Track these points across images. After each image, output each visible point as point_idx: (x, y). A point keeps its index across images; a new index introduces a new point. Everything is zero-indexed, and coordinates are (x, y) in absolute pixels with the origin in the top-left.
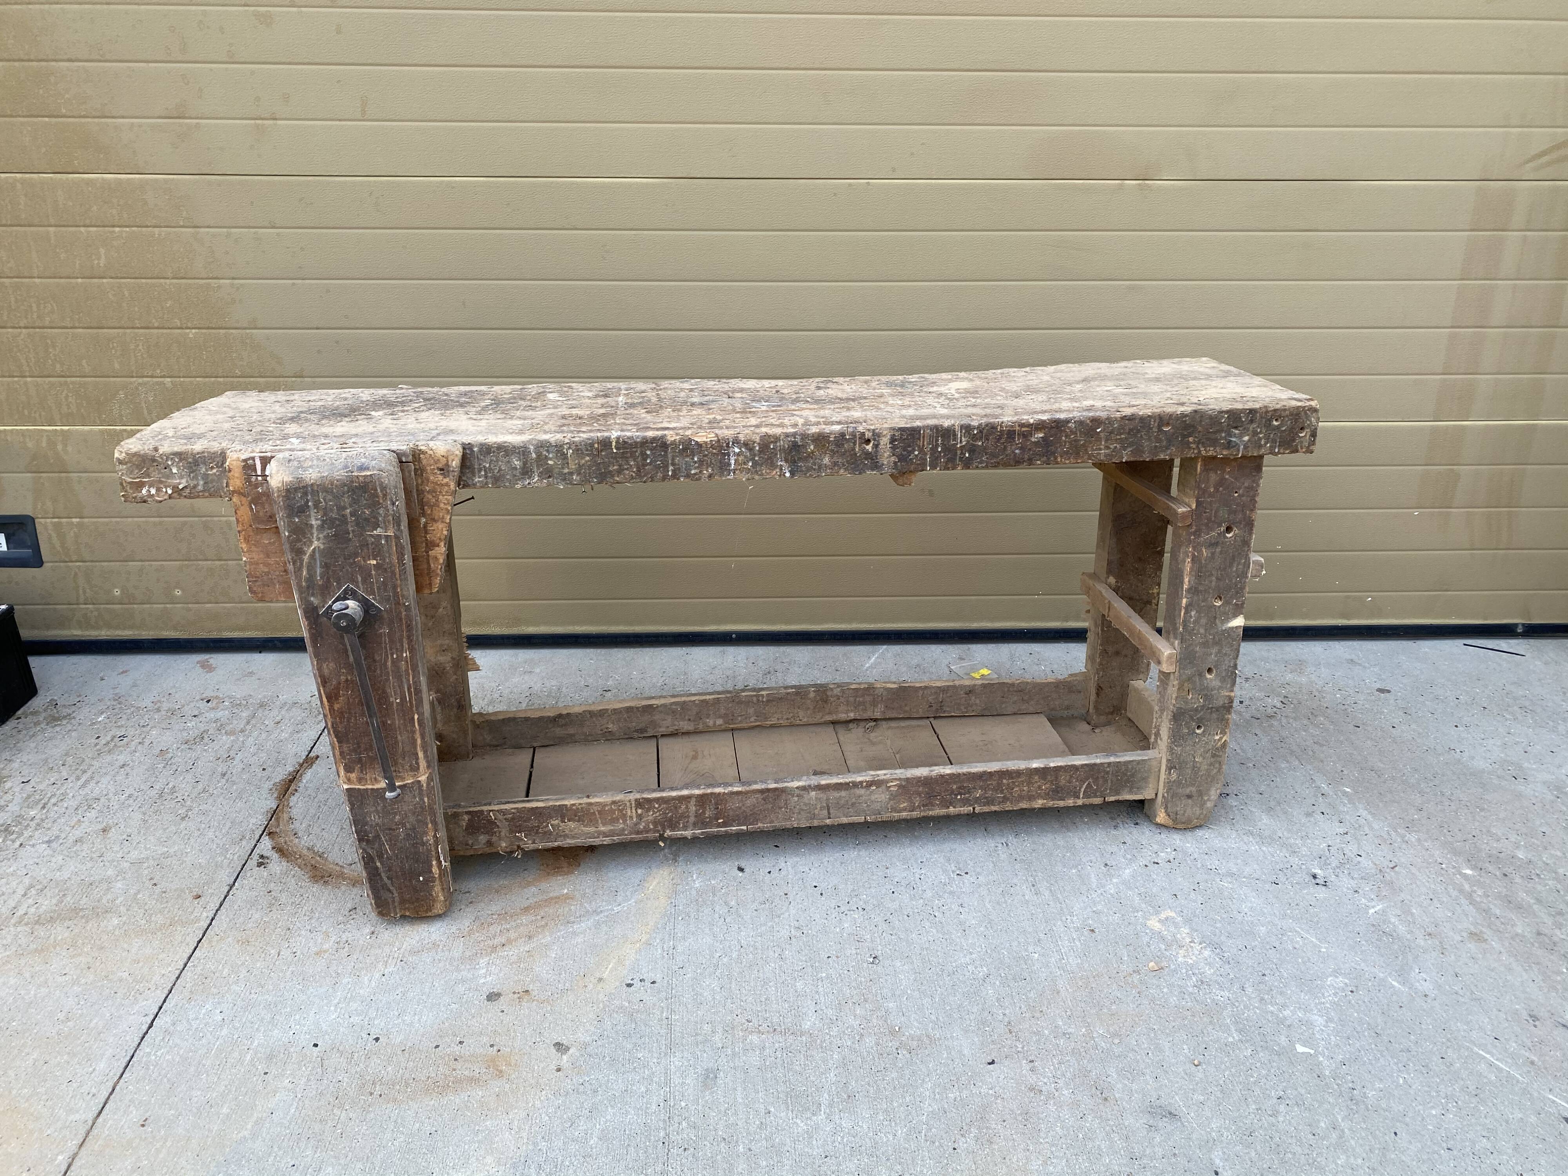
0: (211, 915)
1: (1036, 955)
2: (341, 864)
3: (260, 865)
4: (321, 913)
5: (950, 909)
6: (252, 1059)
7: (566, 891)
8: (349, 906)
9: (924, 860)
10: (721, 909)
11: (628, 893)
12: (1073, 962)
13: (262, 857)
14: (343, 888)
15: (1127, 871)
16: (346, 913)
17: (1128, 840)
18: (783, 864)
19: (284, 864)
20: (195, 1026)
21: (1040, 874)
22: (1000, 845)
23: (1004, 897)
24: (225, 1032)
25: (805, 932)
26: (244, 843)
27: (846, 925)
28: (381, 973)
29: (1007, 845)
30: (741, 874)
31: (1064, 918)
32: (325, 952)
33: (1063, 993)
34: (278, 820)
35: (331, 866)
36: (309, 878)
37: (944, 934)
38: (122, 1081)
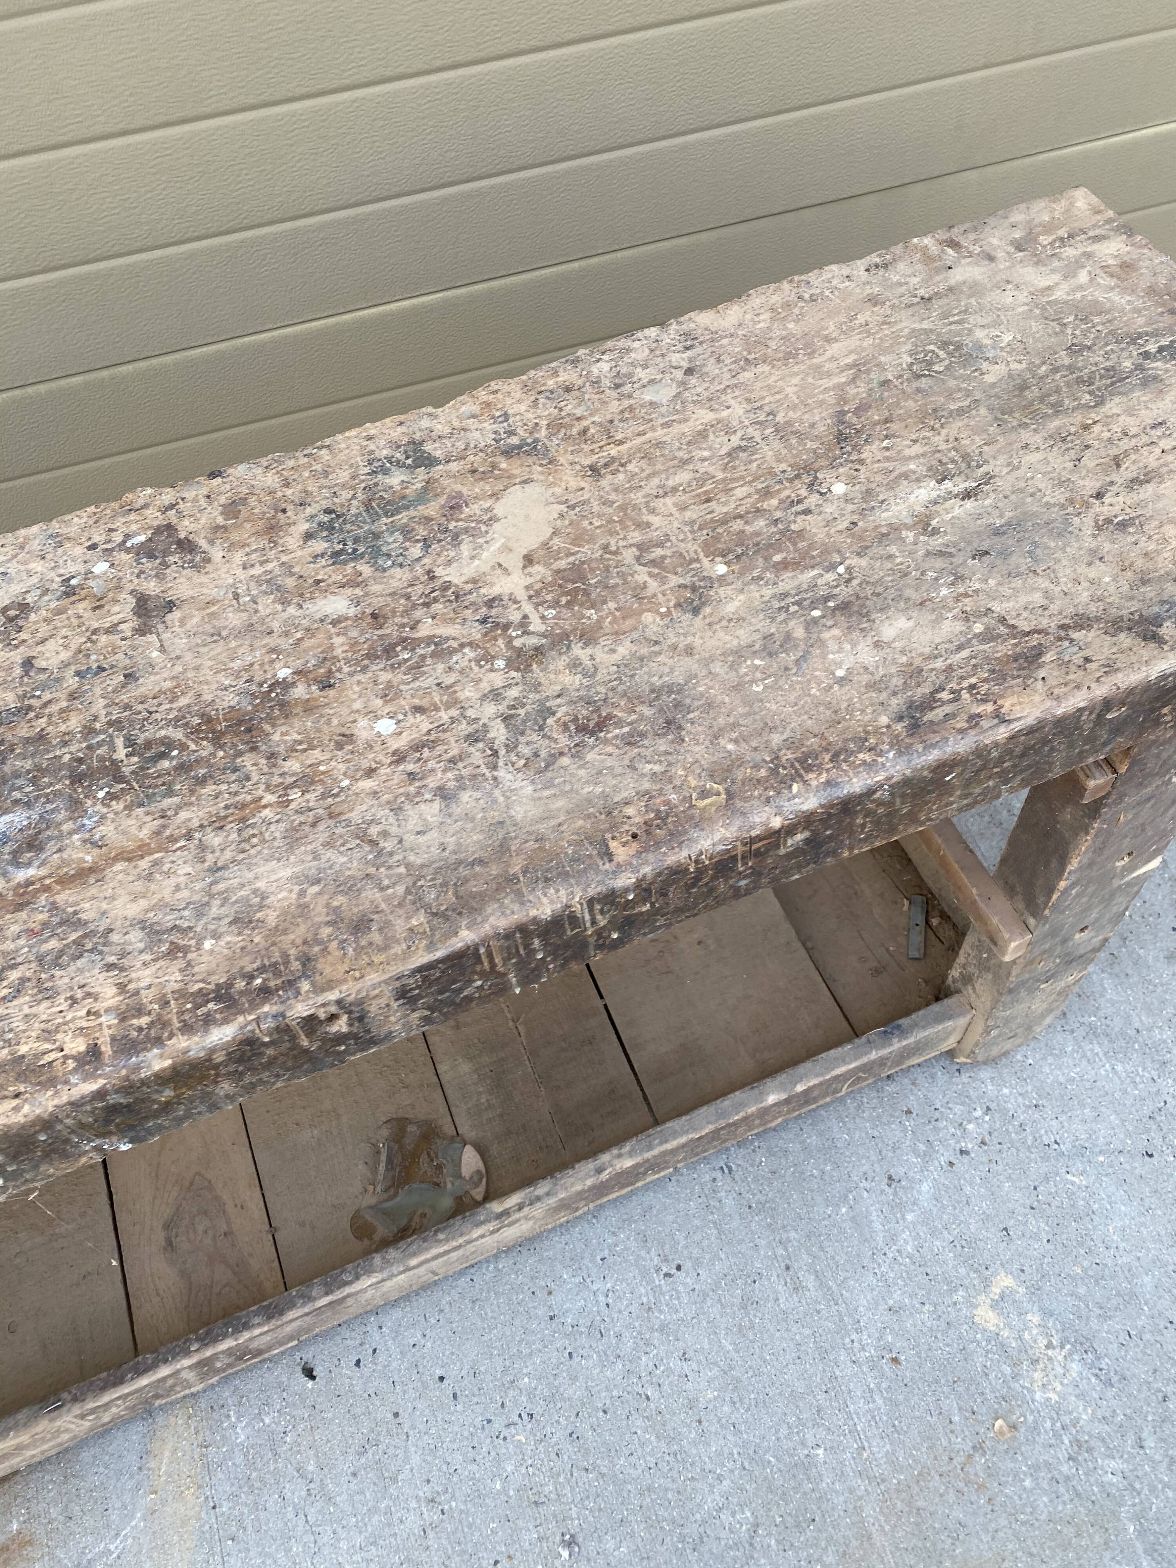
1: (820, 1452)
5: (669, 1371)
7: (15, 1526)
9: (606, 1253)
10: (296, 1491)
11: (127, 1498)
12: (879, 1449)
15: (925, 1187)
17: (912, 1102)
18: (376, 1336)
21: (793, 1235)
22: (718, 1174)
23: (747, 1314)
25: (446, 1507)
27: (510, 1468)
29: (730, 1170)
30: (310, 1384)
31: (847, 1340)
33: (878, 1539)
37: (671, 1440)
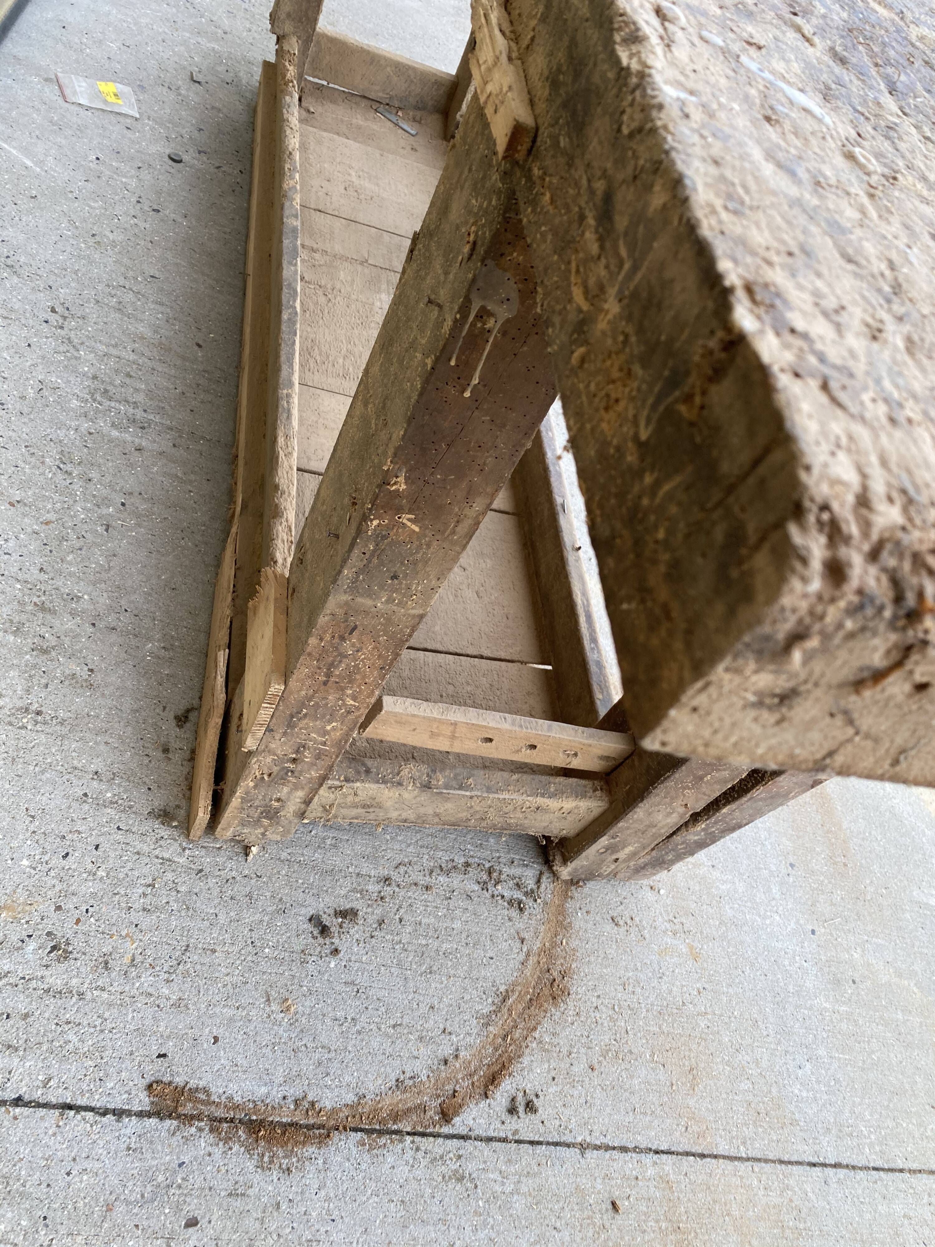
0: (649, 1159)
2: (522, 957)
3: (530, 1107)
4: (626, 969)
6: (844, 1003)
8: (609, 927)
13: (512, 1110)
14: (574, 943)
16: (623, 929)
19: (526, 1060)
20: (825, 1097)
24: (822, 1052)
26: (470, 1167)
28: (711, 869)
32: (691, 948)
34: (396, 1117)
35: (528, 972)
36: (556, 1005)
38: (906, 1166)
